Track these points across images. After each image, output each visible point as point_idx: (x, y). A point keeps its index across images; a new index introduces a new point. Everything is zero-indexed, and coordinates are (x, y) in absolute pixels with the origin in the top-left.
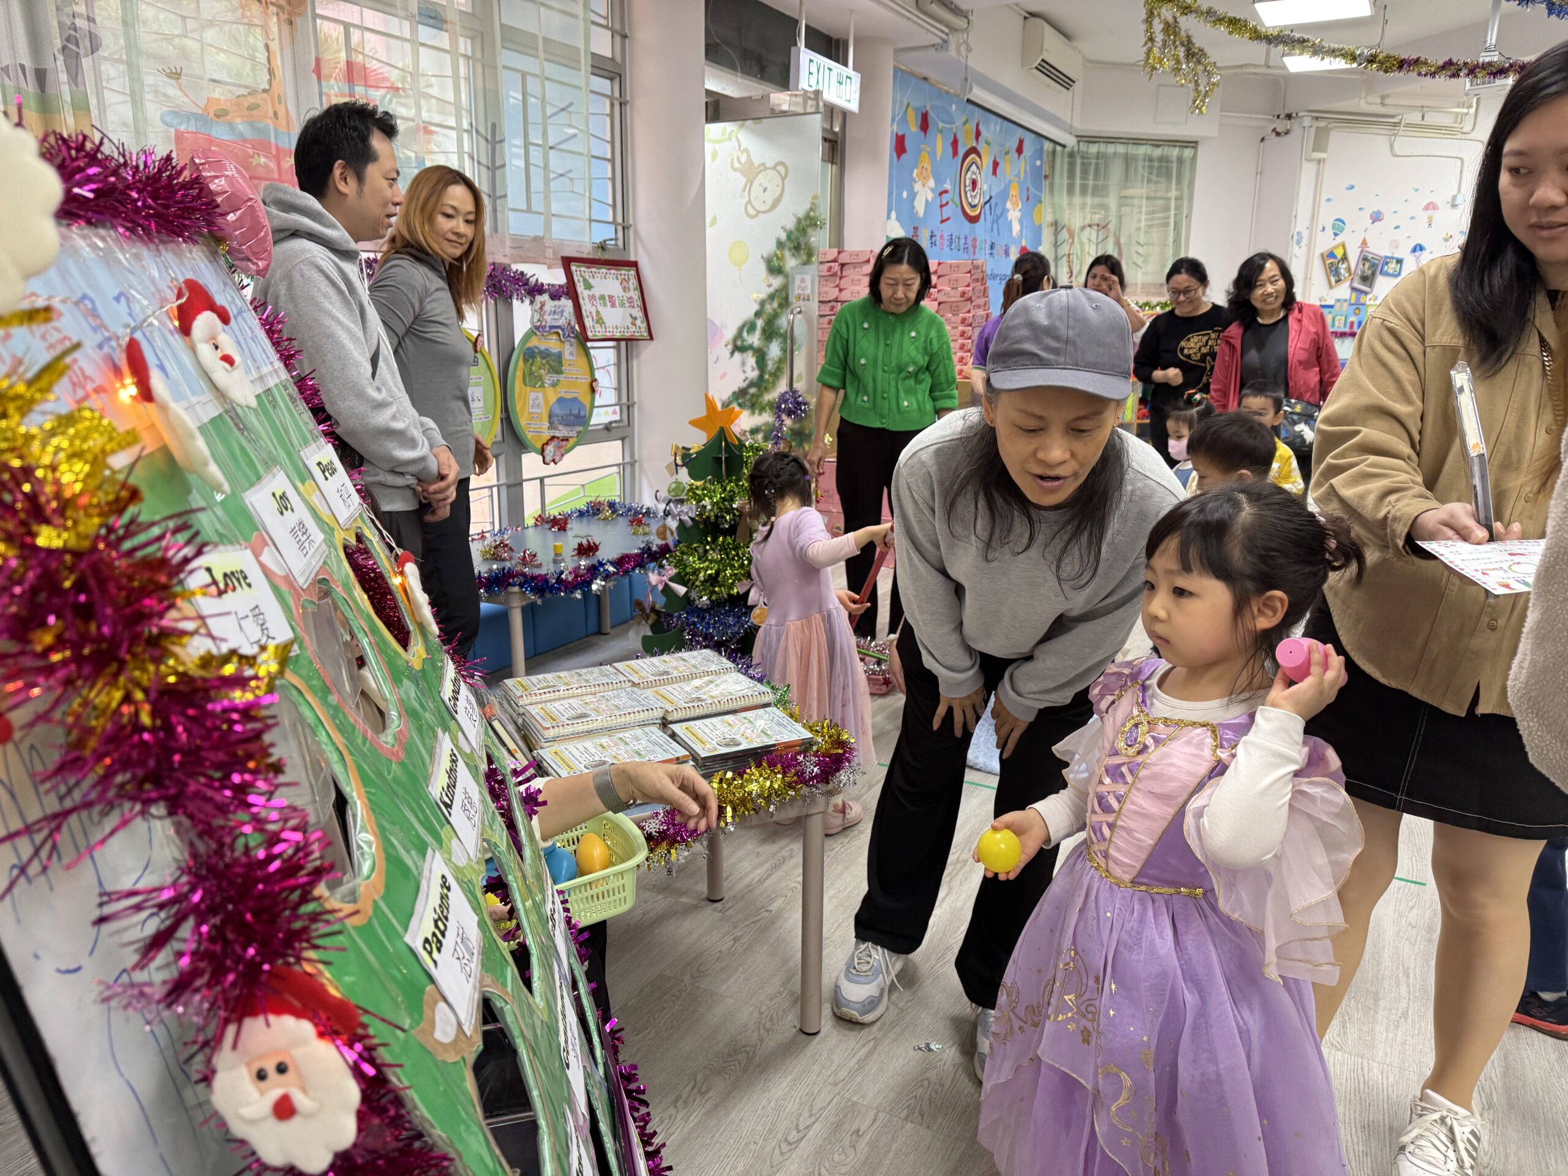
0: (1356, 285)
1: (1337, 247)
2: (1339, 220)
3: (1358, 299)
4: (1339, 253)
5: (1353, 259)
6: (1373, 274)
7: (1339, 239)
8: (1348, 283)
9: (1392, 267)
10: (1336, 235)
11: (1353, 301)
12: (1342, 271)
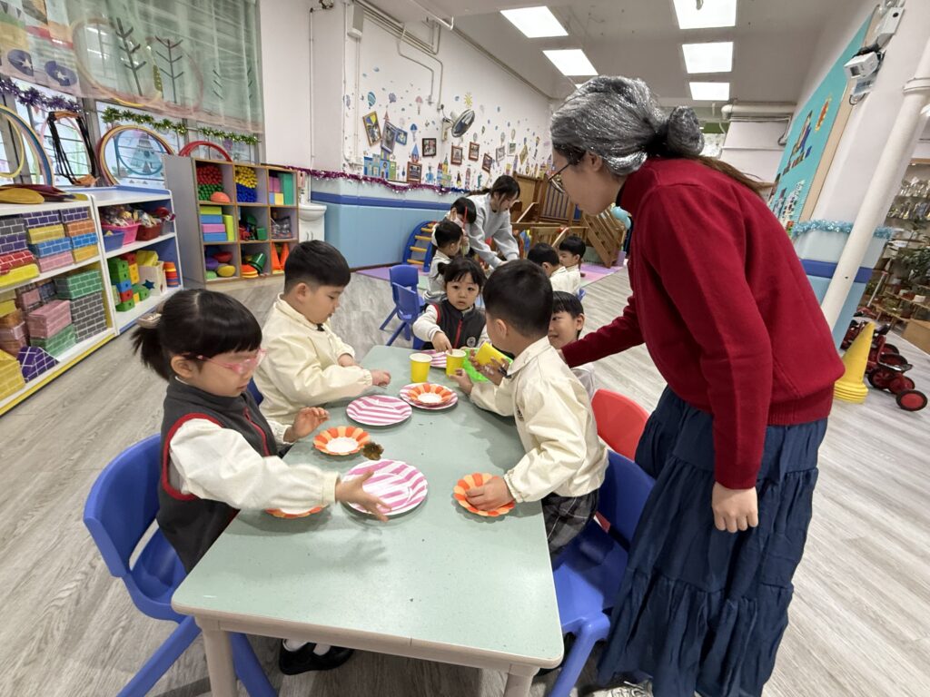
0: (384, 146)
1: (371, 114)
2: (371, 93)
3: (385, 156)
4: (373, 120)
5: (381, 126)
6: (392, 140)
7: (373, 109)
8: (379, 144)
9: (402, 136)
10: (370, 105)
11: (383, 157)
12: (376, 134)
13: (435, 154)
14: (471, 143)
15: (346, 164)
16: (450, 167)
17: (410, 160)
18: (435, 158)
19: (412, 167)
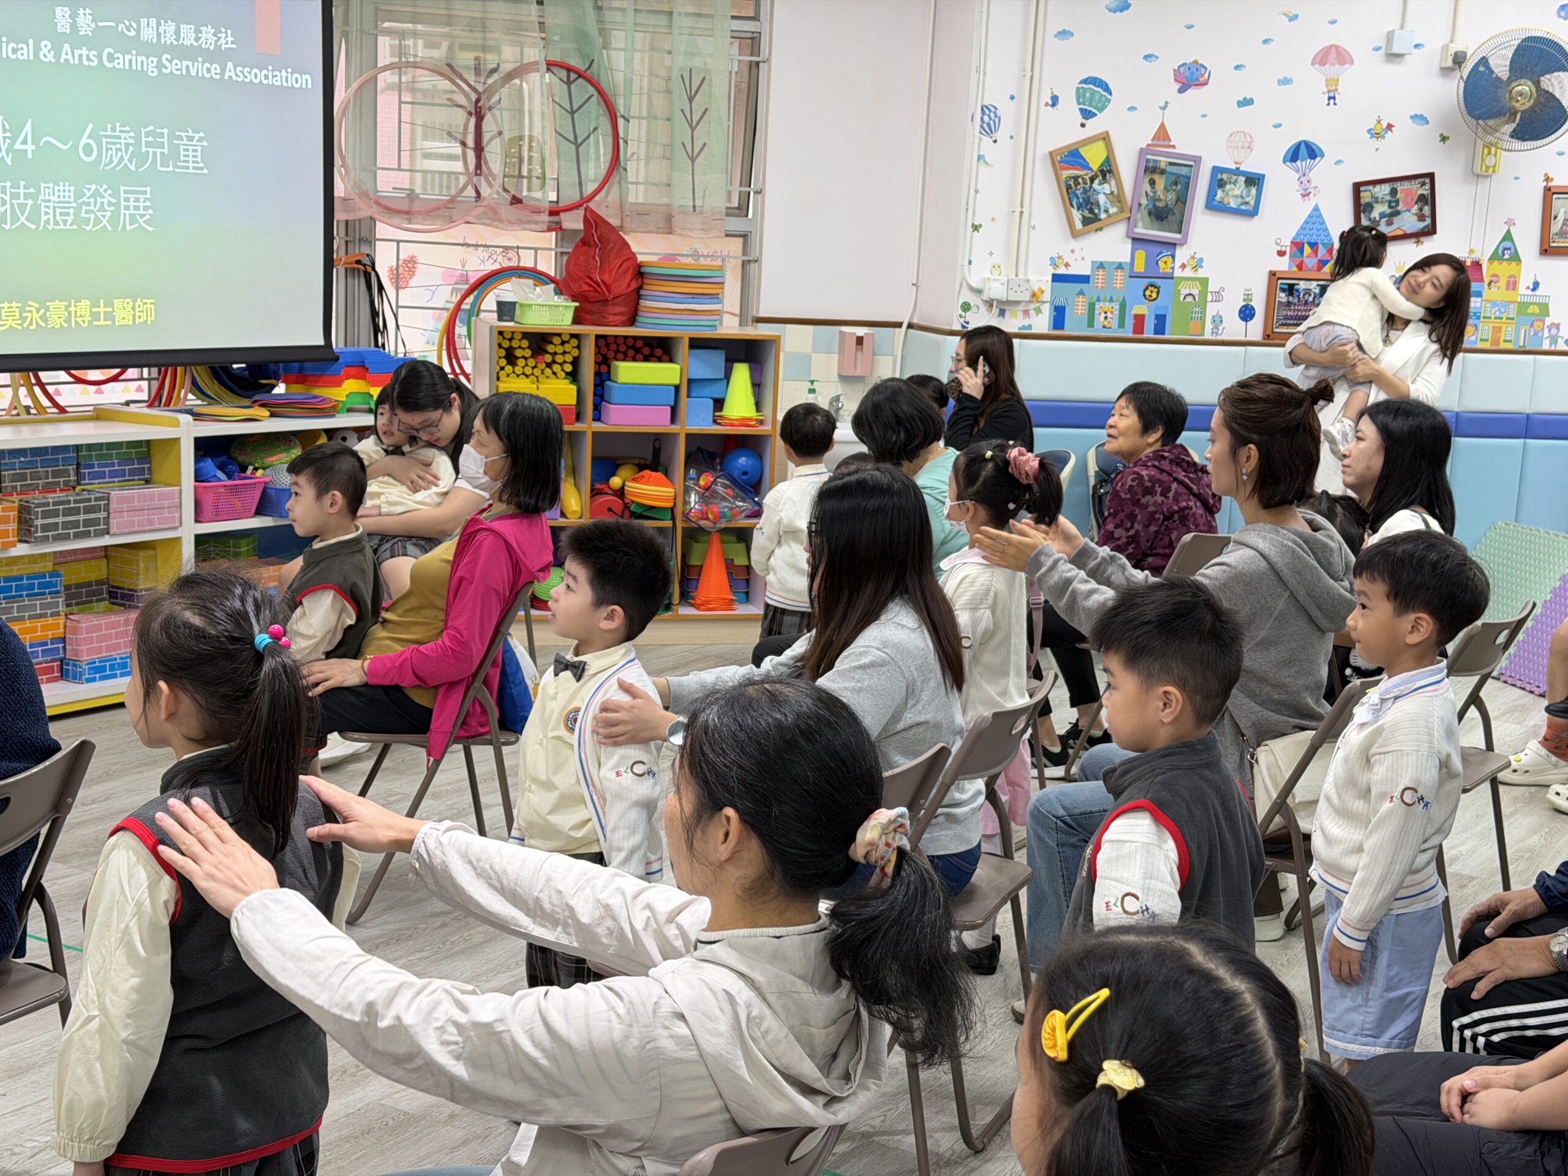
0: (1141, 230)
3: (1152, 262)
4: (1095, 157)
5: (1127, 168)
7: (1094, 126)
8: (1121, 229)
9: (1235, 192)
10: (1087, 115)
11: (1140, 267)
12: (1102, 199)
15: (973, 300)
17: (1283, 265)
19: (1291, 290)
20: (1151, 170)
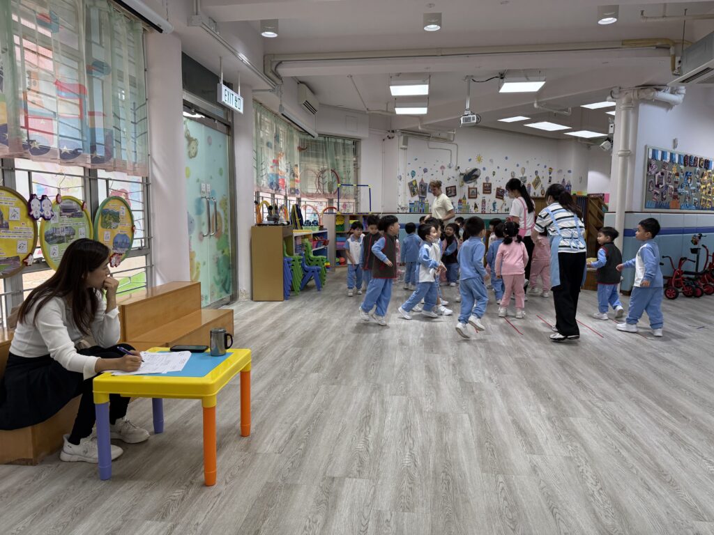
1: (413, 181)
2: (413, 171)
3: (422, 201)
4: (414, 184)
5: (418, 185)
8: (418, 195)
10: (413, 177)
12: (415, 190)
13: (456, 195)
14: (484, 184)
15: (399, 207)
16: (468, 200)
18: (456, 197)
20: (421, 186)
